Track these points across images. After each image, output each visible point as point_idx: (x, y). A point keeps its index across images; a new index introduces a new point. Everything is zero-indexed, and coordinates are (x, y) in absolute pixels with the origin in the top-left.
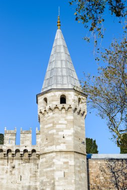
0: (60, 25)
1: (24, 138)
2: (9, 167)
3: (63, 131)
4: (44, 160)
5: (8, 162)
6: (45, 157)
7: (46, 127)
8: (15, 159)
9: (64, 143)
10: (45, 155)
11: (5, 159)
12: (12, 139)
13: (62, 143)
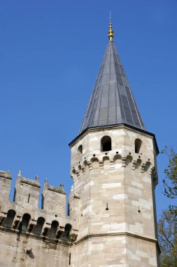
0: (112, 36)
1: (53, 198)
2: (19, 250)
3: (138, 200)
4: (101, 247)
5: (18, 240)
6: (104, 243)
7: (105, 186)
8: (32, 236)
9: (141, 222)
10: (104, 239)
11: (14, 232)
12: (34, 196)
13: (137, 221)
